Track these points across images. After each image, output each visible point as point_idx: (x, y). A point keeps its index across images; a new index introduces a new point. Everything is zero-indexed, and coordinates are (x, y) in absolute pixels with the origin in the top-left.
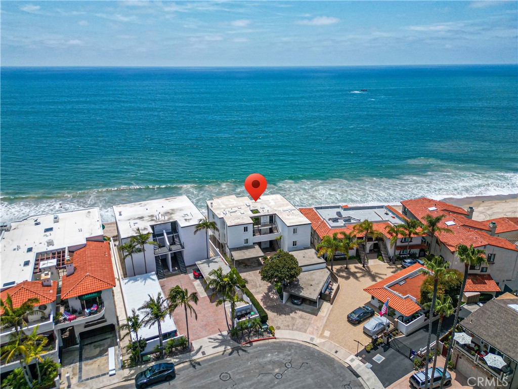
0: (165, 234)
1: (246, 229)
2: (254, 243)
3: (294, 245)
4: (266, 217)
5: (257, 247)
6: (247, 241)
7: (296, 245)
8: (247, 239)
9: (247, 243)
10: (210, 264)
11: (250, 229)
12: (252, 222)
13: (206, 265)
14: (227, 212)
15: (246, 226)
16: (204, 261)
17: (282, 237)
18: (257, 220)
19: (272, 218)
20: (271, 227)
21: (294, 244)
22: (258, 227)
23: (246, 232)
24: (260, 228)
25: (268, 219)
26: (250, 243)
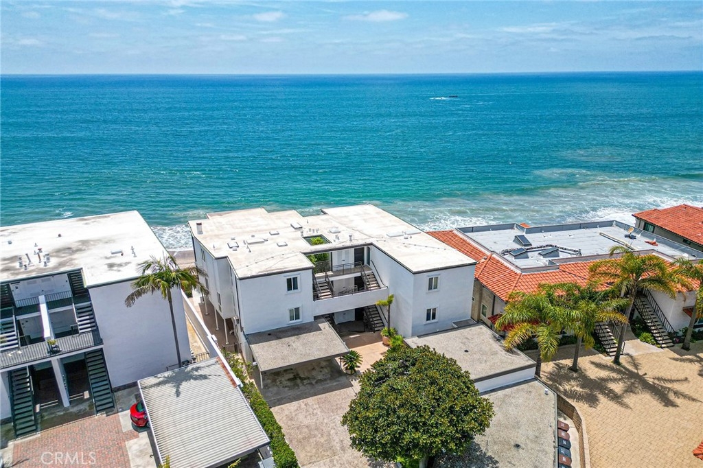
0: (43, 307)
1: (292, 284)
2: (316, 318)
3: (428, 319)
4: (347, 254)
5: (325, 326)
6: (296, 313)
7: (434, 317)
8: (297, 310)
9: (297, 317)
10: (184, 385)
11: (306, 282)
12: (309, 264)
13: (169, 389)
14: (241, 244)
15: (291, 275)
16: (166, 374)
17: (393, 299)
18: (321, 261)
19: (361, 254)
20: (359, 274)
21: (431, 315)
22: (327, 276)
23: (293, 291)
24: (331, 279)
25: (350, 257)
26: (306, 317)
